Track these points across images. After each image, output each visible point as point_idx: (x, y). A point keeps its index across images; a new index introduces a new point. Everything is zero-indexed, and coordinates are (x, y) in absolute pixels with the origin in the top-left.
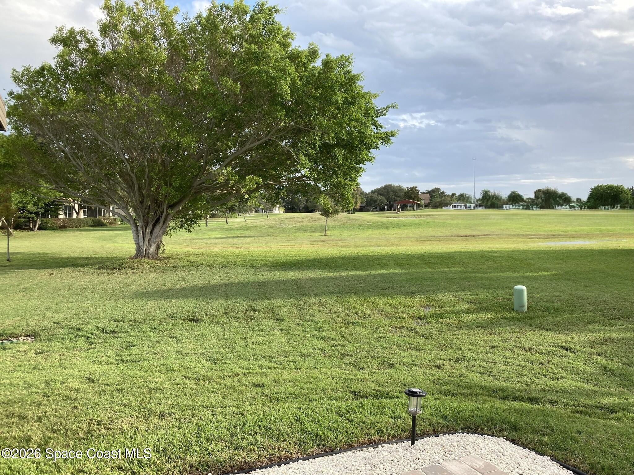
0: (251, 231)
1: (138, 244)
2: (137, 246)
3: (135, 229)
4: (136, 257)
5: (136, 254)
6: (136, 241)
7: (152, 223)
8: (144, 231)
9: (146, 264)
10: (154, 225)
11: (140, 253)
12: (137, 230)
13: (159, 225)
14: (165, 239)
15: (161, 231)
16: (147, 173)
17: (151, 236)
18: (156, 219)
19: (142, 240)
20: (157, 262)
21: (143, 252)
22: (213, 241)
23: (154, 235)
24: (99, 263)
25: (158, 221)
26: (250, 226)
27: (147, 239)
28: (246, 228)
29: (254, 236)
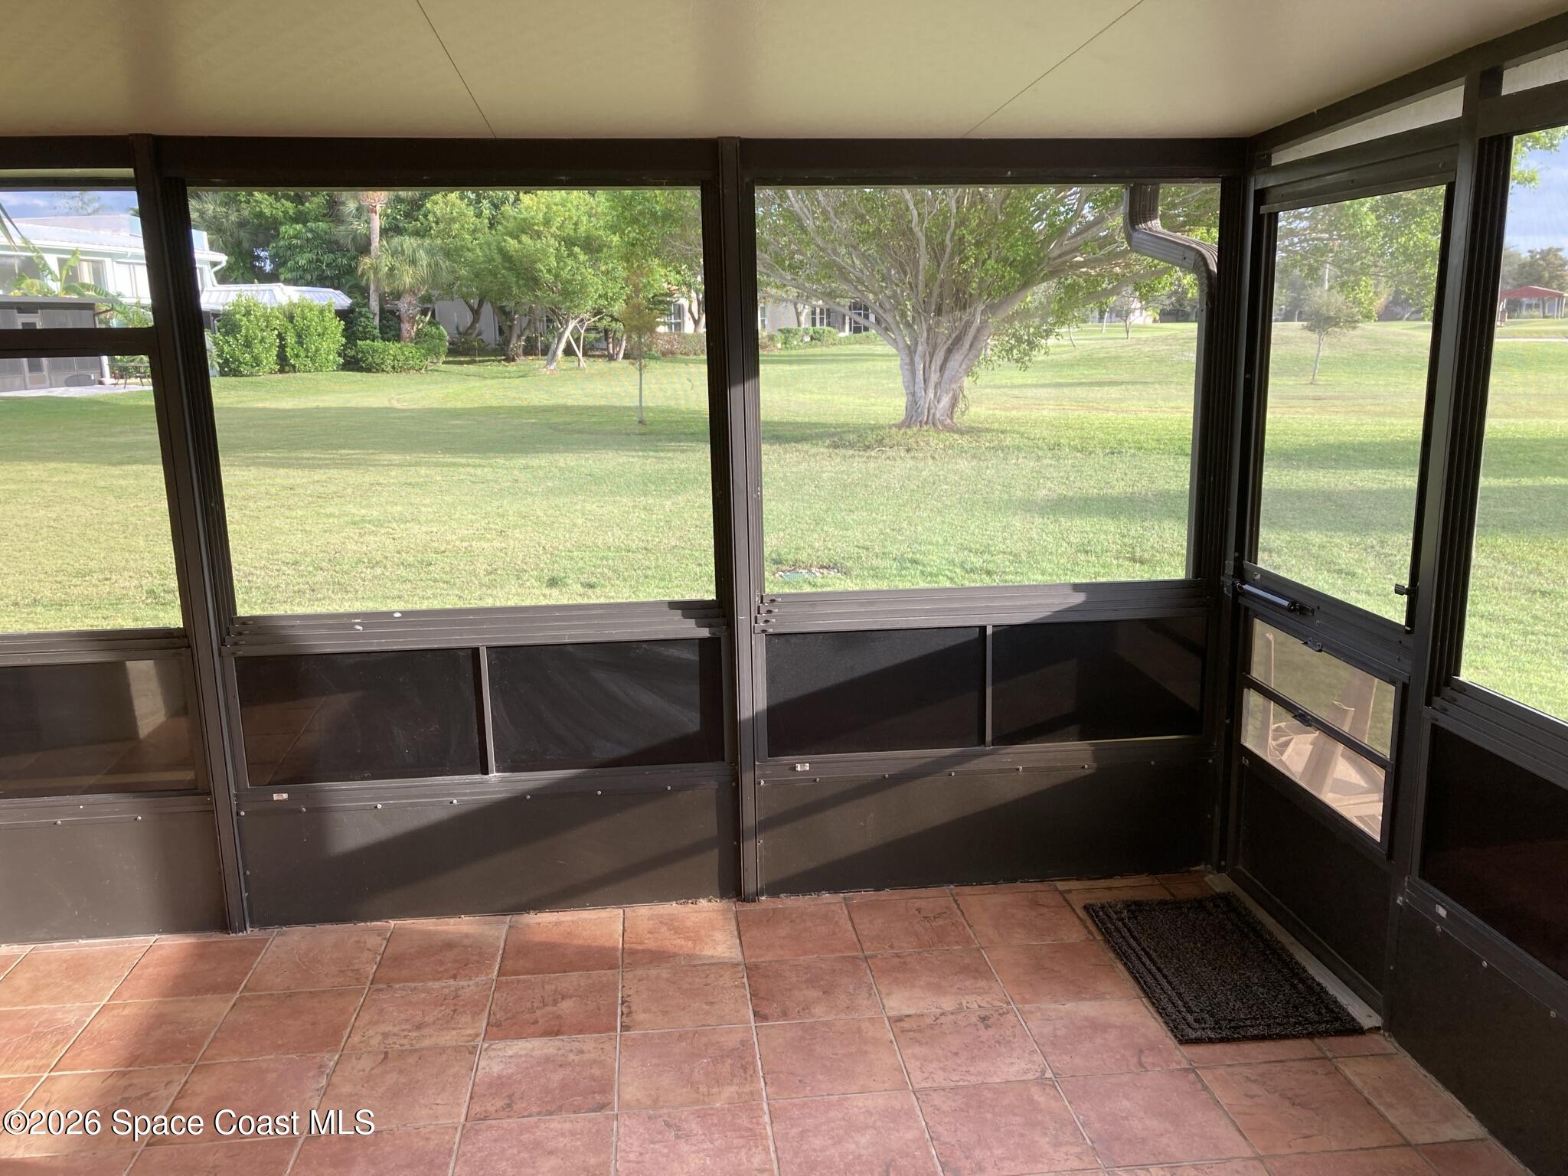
0: (1105, 367)
1: (912, 394)
2: (911, 398)
3: (907, 360)
4: (907, 423)
5: (906, 419)
6: (907, 388)
7: (946, 347)
8: (927, 365)
9: (935, 440)
10: (949, 351)
11: (914, 416)
12: (912, 363)
13: (961, 352)
14: (967, 382)
15: (964, 367)
16: (951, 230)
17: (942, 376)
18: (954, 336)
19: (922, 385)
20: (956, 436)
21: (922, 413)
22: (1030, 392)
23: (947, 374)
24: (834, 435)
25: (958, 341)
26: (1101, 355)
27: (932, 385)
28: (1090, 361)
29: (1122, 383)
